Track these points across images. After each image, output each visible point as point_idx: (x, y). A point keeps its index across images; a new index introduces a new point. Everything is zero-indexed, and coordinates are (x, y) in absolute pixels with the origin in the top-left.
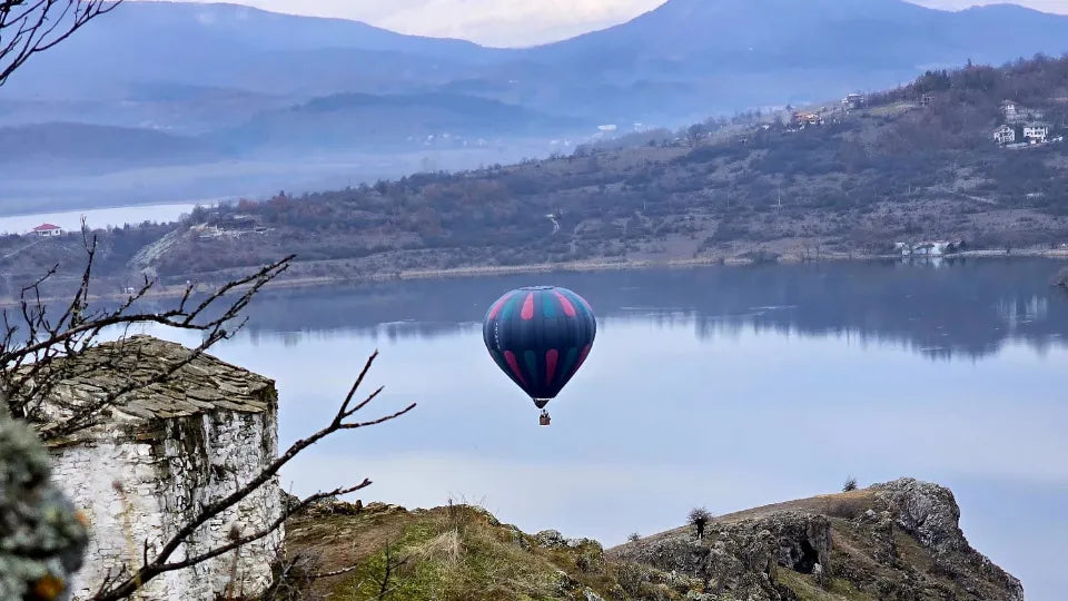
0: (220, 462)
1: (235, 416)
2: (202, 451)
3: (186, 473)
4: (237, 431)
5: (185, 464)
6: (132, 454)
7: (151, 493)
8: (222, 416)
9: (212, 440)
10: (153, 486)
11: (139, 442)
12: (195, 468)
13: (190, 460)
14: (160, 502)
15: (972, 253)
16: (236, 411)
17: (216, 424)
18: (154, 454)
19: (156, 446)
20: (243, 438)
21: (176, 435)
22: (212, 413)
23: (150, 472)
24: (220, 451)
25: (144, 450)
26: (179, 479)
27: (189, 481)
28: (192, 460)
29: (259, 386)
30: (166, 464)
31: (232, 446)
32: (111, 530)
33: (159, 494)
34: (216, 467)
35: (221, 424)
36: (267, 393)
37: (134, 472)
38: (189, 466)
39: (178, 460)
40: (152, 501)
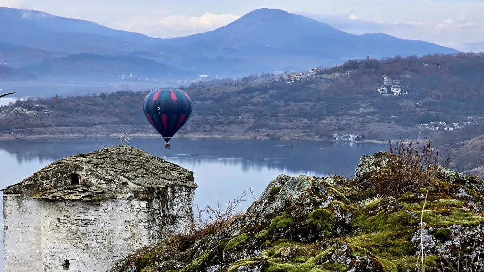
0: (174, 213)
1: (184, 189)
2: (167, 206)
3: (160, 217)
4: (184, 197)
5: (160, 213)
6: (137, 206)
7: (145, 228)
8: (177, 188)
9: (171, 201)
10: (146, 224)
11: (142, 200)
12: (164, 216)
13: (162, 211)
14: (149, 233)
15: (368, 141)
16: (184, 186)
17: (174, 192)
18: (149, 206)
19: (149, 201)
20: (186, 201)
21: (158, 198)
22: (172, 186)
23: (144, 216)
24: (175, 207)
25: (144, 204)
26: (157, 221)
27: (161, 223)
28: (163, 211)
30: (153, 213)
31: (181, 205)
33: (149, 228)
34: (172, 215)
35: (176, 193)
37: (137, 216)
38: (162, 215)
39: (158, 211)
40: (145, 232)
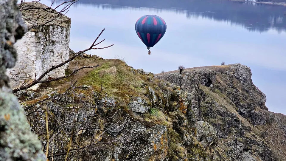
0: (54, 39)
1: (59, 27)
2: (49, 36)
3: (44, 41)
4: (60, 31)
5: (44, 39)
6: (30, 35)
7: (34, 46)
8: (55, 27)
9: (52, 33)
10: (34, 44)
11: (32, 31)
12: (47, 41)
13: (45, 38)
14: (36, 49)
15: (264, 2)
16: (59, 26)
17: (54, 29)
18: (36, 35)
19: (36, 33)
20: (60, 33)
21: (42, 31)
22: (53, 25)
23: (34, 40)
24: (54, 37)
25: (33, 34)
26: (42, 43)
27: (44, 44)
28: (46, 38)
29: (66, 19)
30: (39, 38)
31: (57, 35)
32: (22, 55)
33: (36, 47)
34: (52, 41)
35: (55, 29)
36: (68, 22)
37: (30, 40)
38: (45, 40)
39: (42, 38)
40: (34, 48)
